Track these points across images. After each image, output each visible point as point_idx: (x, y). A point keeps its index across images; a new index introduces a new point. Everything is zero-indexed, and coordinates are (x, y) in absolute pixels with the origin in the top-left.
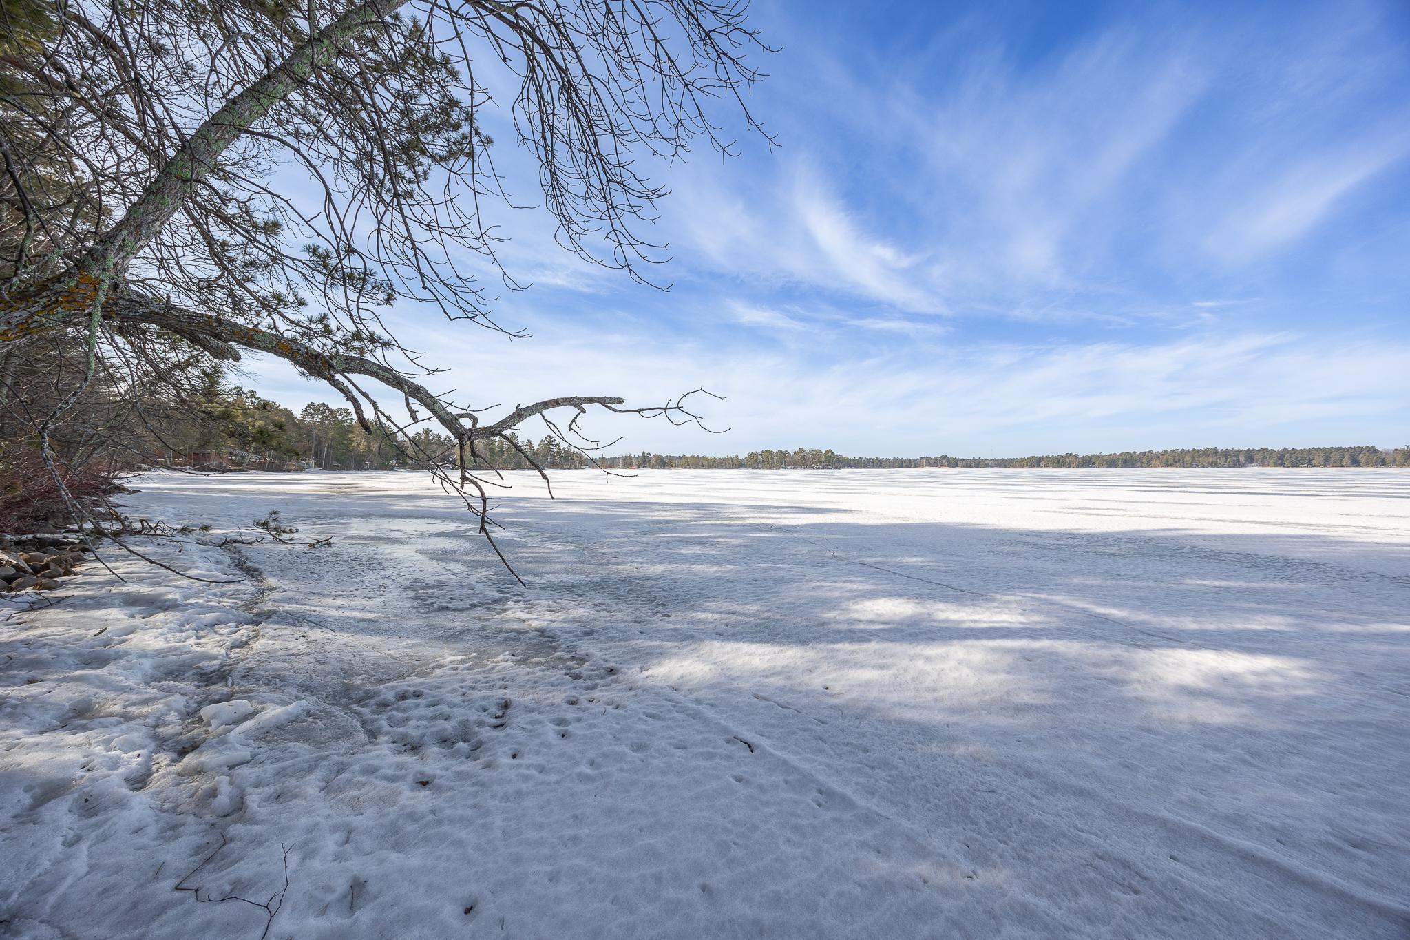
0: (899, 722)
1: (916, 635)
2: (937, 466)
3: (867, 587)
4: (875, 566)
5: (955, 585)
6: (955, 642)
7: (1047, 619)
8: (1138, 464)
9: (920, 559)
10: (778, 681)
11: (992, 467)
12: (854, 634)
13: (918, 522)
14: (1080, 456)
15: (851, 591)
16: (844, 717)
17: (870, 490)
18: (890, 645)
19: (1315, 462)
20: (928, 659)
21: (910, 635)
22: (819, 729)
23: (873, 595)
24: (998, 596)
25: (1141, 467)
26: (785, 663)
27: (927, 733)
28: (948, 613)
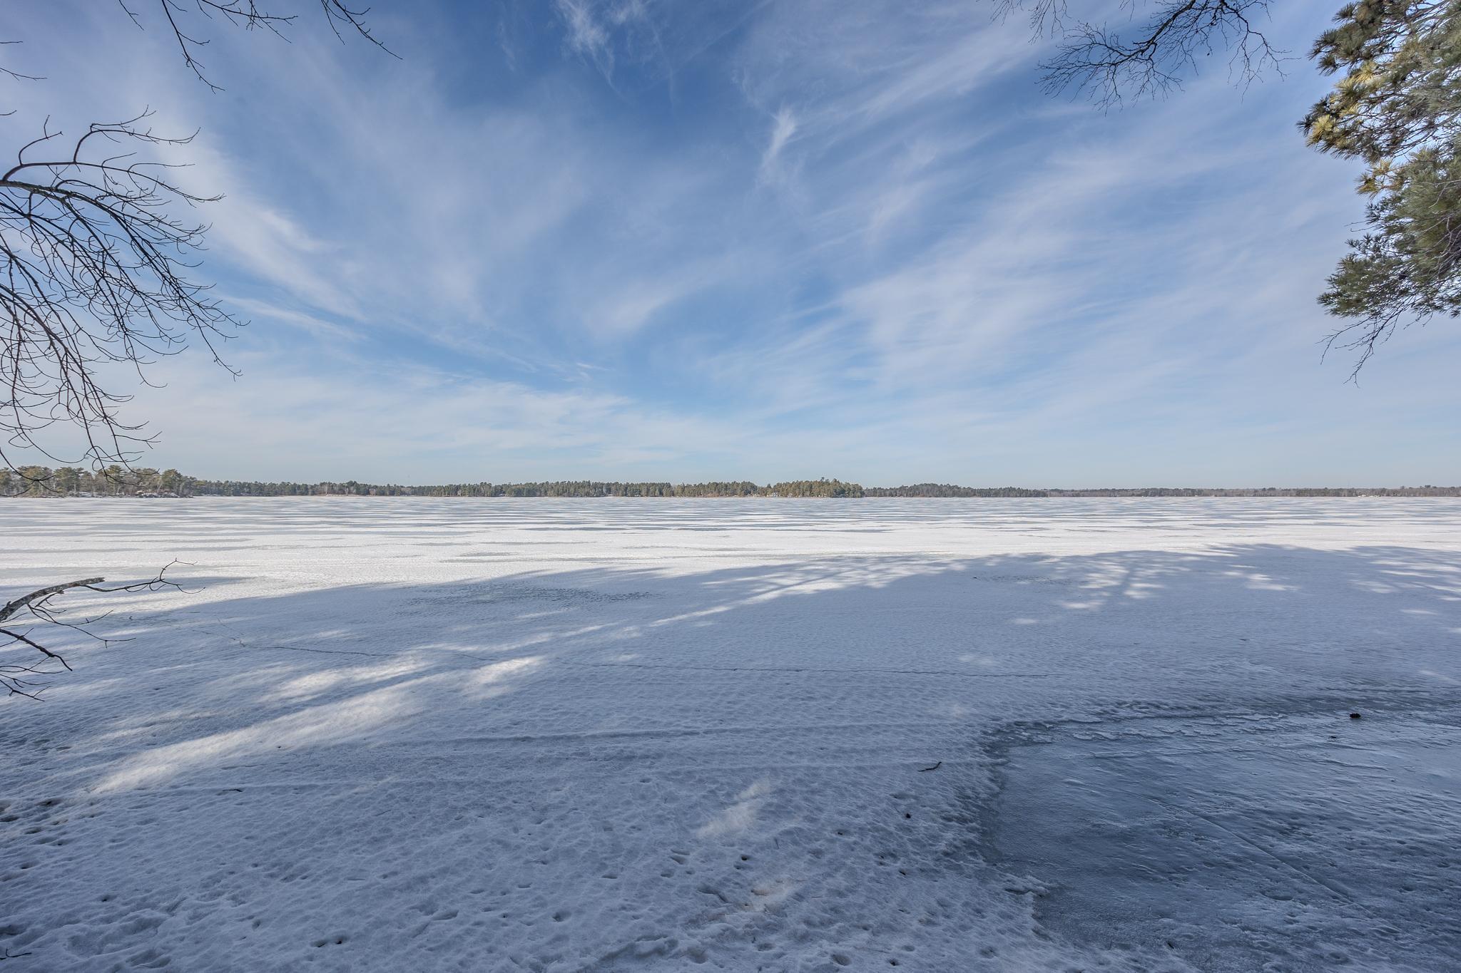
0: (335, 747)
1: (340, 696)
2: (343, 493)
3: (290, 668)
4: (293, 647)
5: (368, 652)
6: (368, 694)
7: (427, 663)
8: (538, 494)
9: (335, 632)
10: (239, 755)
11: (408, 495)
12: (288, 708)
13: (328, 587)
14: (493, 485)
15: (276, 675)
16: (298, 757)
17: (259, 540)
18: (320, 708)
19: (643, 493)
20: (350, 709)
21: (336, 698)
22: (284, 767)
23: (298, 674)
24: (400, 653)
25: (540, 496)
26: (237, 743)
27: (352, 746)
28: (364, 674)
